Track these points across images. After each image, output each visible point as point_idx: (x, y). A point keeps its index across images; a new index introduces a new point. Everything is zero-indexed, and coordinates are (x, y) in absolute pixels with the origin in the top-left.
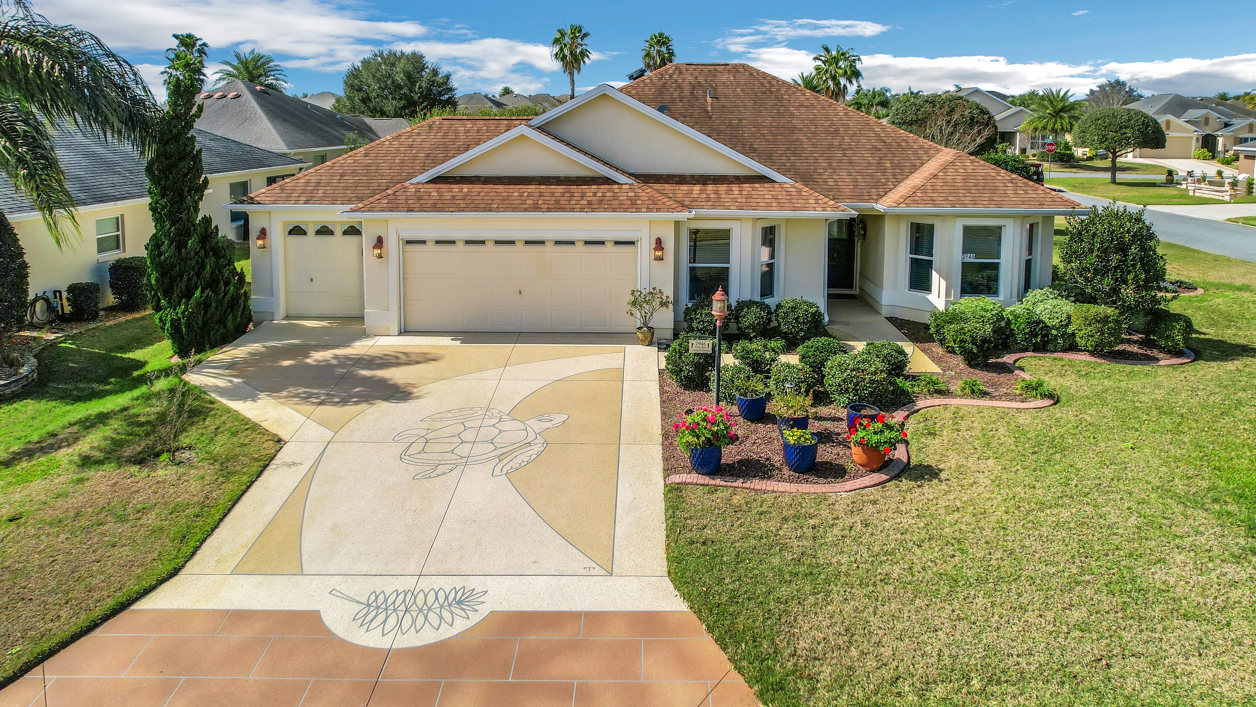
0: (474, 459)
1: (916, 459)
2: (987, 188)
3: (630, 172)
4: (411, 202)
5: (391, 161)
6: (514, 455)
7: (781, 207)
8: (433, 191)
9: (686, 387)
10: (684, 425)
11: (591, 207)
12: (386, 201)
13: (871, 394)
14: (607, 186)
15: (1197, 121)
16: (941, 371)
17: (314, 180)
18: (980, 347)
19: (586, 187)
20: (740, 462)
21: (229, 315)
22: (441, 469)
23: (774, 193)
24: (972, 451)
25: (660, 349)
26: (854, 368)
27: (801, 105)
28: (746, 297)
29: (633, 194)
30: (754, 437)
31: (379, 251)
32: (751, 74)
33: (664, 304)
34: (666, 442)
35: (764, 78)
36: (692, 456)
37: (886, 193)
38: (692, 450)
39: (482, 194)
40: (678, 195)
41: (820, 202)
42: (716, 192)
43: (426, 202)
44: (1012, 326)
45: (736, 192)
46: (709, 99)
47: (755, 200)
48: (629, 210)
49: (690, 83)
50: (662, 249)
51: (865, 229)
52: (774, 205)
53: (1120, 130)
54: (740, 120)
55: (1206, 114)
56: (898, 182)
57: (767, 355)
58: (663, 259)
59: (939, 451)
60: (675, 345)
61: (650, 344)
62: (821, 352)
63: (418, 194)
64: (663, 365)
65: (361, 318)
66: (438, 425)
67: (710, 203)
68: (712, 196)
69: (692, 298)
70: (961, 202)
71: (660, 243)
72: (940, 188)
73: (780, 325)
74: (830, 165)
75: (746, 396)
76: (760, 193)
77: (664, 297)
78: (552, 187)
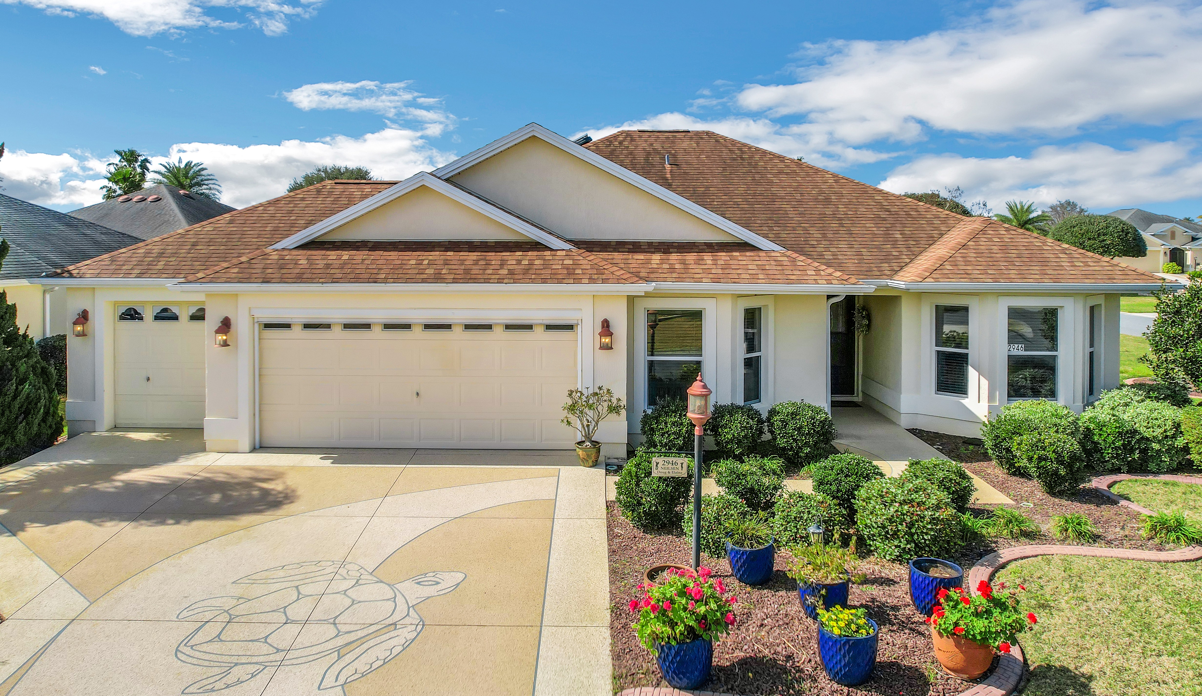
0: (296, 654)
1: (1036, 655)
2: (1035, 259)
3: (568, 238)
4: (270, 271)
5: (261, 229)
6: (365, 646)
7: (772, 279)
8: (303, 258)
9: (647, 529)
10: (647, 603)
11: (513, 277)
12: (236, 270)
13: (934, 539)
14: (535, 253)
15: (1164, 235)
16: (1013, 503)
17: (156, 250)
18: (1069, 466)
19: (508, 254)
20: (744, 663)
21: (21, 423)
22: (237, 672)
23: (759, 263)
24: (1127, 640)
25: (608, 472)
26: (904, 500)
27: (781, 172)
28: (726, 400)
29: (571, 262)
30: (761, 615)
31: (225, 338)
32: (717, 141)
33: (614, 409)
34: (616, 624)
35: (734, 145)
36: (663, 659)
37: (902, 268)
38: (662, 647)
39: (366, 262)
40: (631, 266)
41: (822, 273)
42: (683, 262)
43: (290, 271)
44: (1096, 438)
45: (710, 262)
46: (667, 166)
47: (734, 272)
48: (565, 281)
49: (644, 149)
50: (611, 334)
51: (869, 317)
52: (761, 276)
53: (1098, 237)
54: (707, 188)
55: (1172, 227)
56: (914, 256)
57: (766, 481)
58: (611, 348)
59: (1070, 639)
60: (630, 466)
61: (595, 464)
62: (847, 476)
63: (282, 261)
64: (613, 495)
65: (200, 430)
66: (258, 590)
67: (674, 275)
68: (677, 266)
69: (652, 401)
70: (1004, 276)
71: (608, 326)
72: (973, 259)
73: (775, 439)
74: (824, 236)
75: (742, 545)
76: (741, 263)
77: (614, 400)
78: (462, 253)
